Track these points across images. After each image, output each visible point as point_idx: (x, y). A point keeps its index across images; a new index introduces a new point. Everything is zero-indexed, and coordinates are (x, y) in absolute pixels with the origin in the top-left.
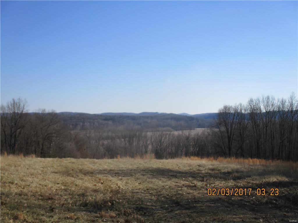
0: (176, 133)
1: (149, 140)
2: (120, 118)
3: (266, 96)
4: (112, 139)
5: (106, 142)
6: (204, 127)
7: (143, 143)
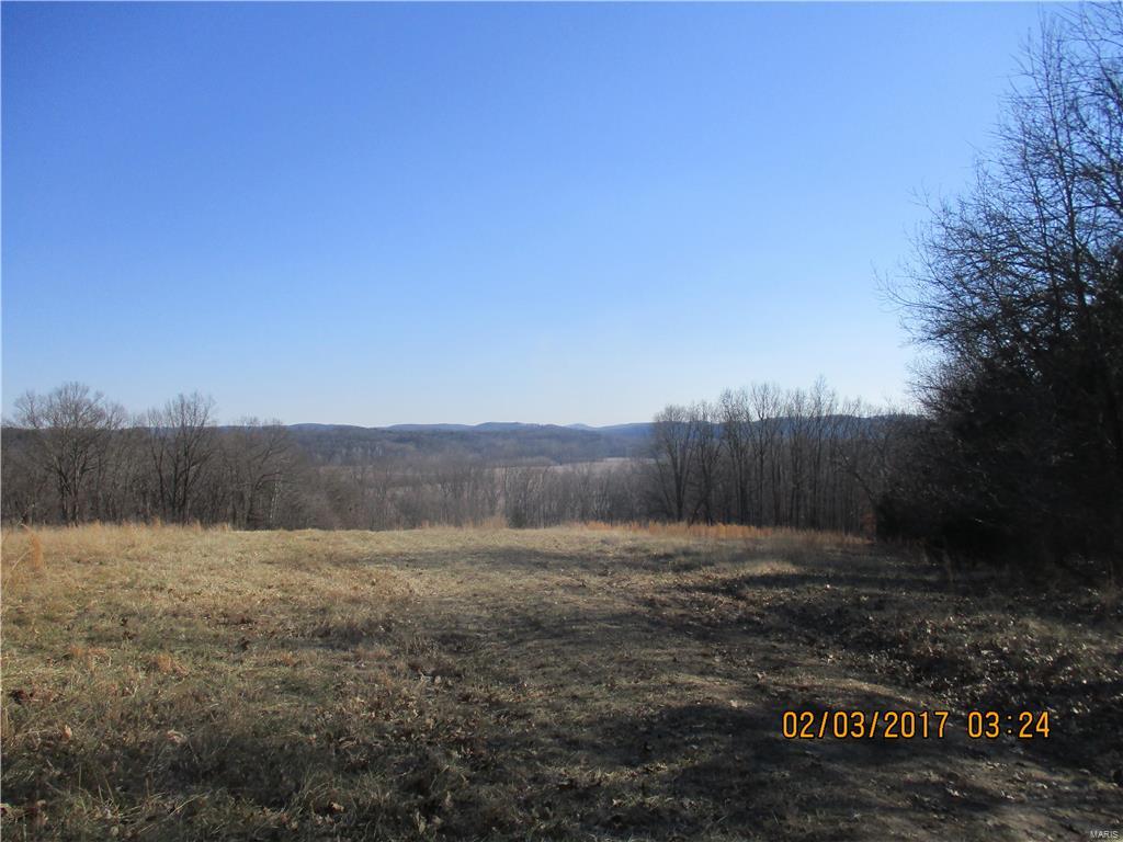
0: (560, 469)
1: (499, 486)
2: (433, 435)
3: (760, 383)
4: (416, 484)
5: (400, 492)
6: (624, 456)
7: (486, 492)
